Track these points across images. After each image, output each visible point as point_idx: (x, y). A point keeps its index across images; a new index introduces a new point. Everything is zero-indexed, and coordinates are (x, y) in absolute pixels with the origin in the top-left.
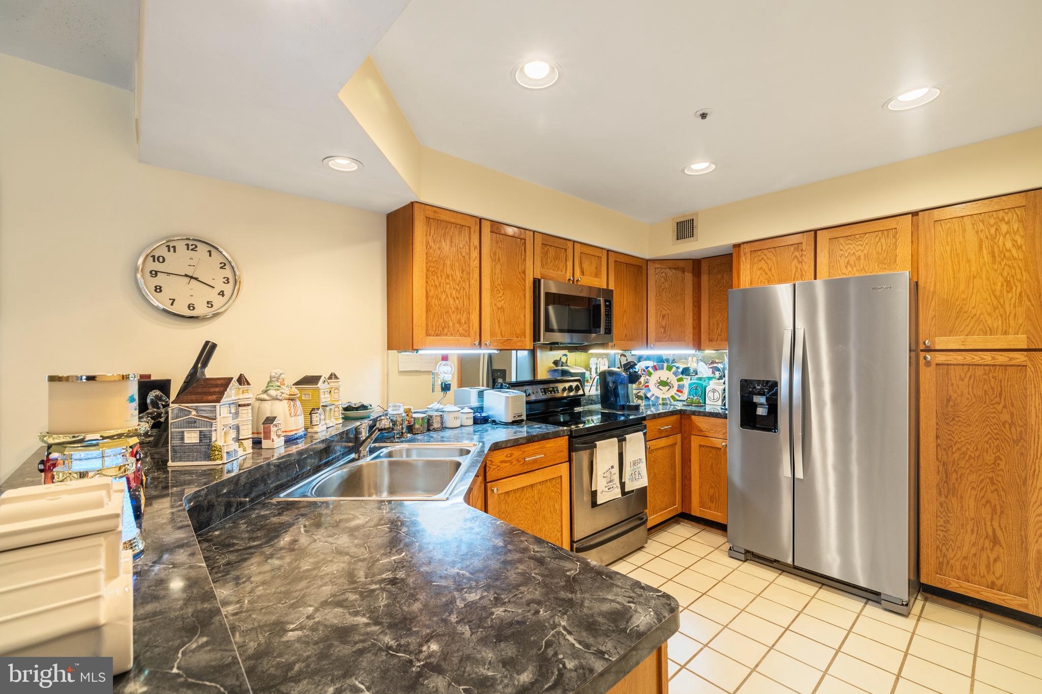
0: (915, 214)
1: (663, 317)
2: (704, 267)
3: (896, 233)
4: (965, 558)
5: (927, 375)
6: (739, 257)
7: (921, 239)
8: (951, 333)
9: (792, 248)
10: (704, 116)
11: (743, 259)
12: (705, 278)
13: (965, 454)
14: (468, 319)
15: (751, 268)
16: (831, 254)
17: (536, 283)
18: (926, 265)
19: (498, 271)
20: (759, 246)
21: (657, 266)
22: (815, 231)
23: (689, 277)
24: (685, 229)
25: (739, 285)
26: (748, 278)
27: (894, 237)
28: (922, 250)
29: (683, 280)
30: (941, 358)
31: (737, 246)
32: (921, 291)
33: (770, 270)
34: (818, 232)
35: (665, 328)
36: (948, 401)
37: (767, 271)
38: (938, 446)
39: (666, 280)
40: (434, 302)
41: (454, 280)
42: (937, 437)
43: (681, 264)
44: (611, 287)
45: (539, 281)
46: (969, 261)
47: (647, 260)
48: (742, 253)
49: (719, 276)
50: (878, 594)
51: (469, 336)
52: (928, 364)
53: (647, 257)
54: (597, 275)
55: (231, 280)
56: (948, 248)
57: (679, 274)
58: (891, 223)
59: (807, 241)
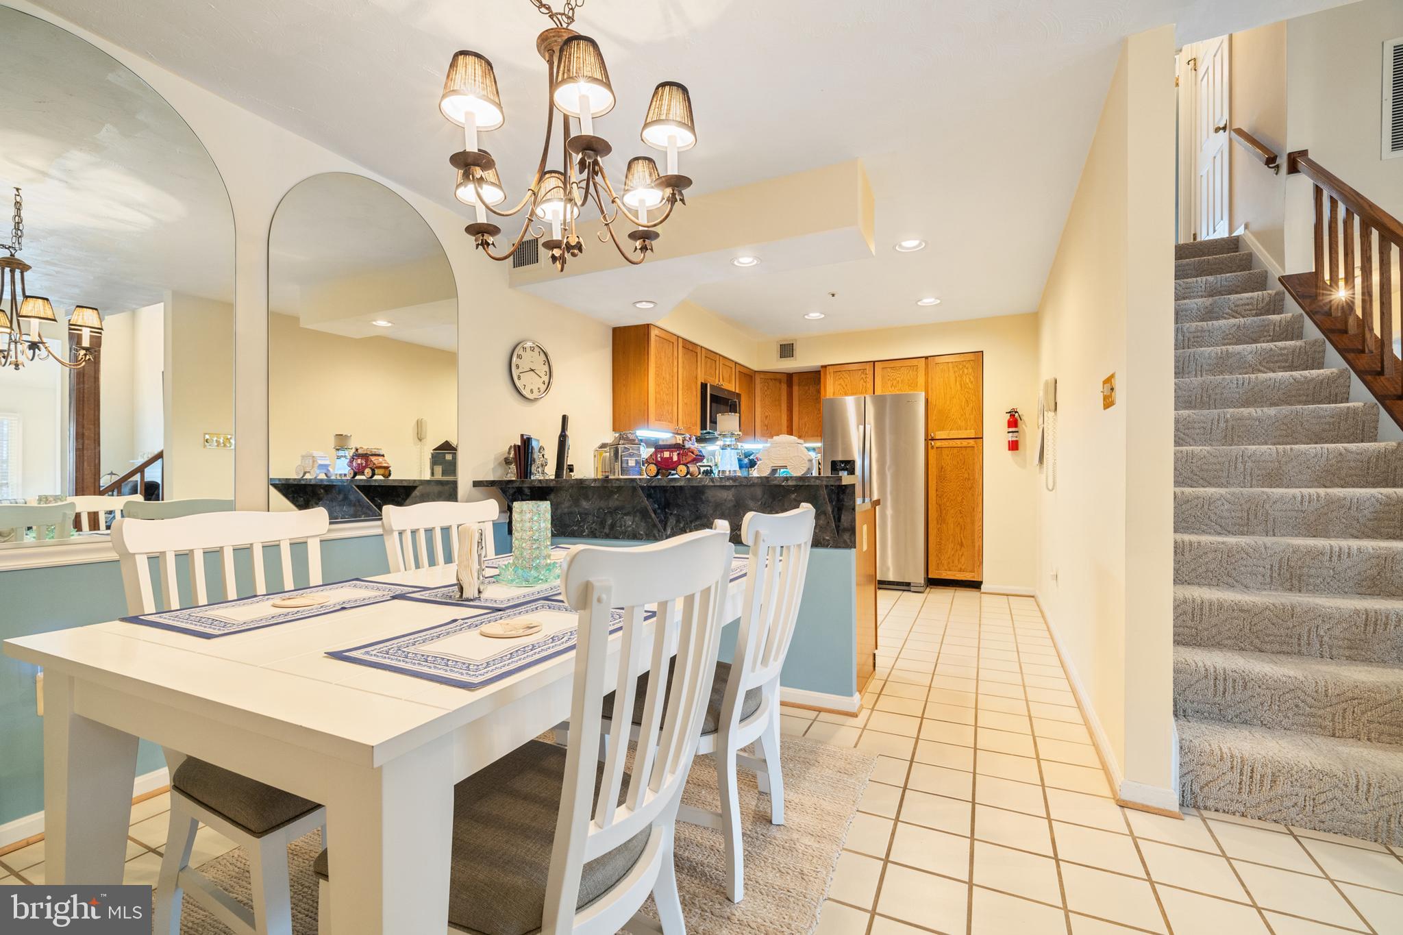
0: (927, 358)
1: (766, 417)
2: (795, 379)
3: (917, 368)
4: (949, 558)
5: (932, 453)
6: (825, 374)
7: (930, 375)
8: (943, 429)
9: (860, 372)
10: (833, 295)
11: (828, 376)
12: (795, 388)
13: (948, 498)
14: (672, 410)
15: (834, 384)
16: (883, 377)
17: (704, 386)
18: (932, 389)
19: (685, 376)
20: (839, 368)
21: (762, 376)
22: (874, 362)
23: (784, 387)
24: (787, 350)
25: (825, 395)
26: (832, 391)
27: (916, 371)
28: (930, 379)
29: (780, 389)
30: (938, 444)
31: (825, 367)
32: (929, 404)
33: (846, 385)
34: (876, 363)
35: (767, 426)
36: (942, 468)
37: (844, 386)
38: (937, 495)
39: (768, 389)
40: (658, 396)
41: (666, 381)
42: (937, 490)
43: (778, 376)
44: (737, 391)
45: (706, 385)
46: (951, 388)
47: (755, 371)
48: (828, 373)
49: (807, 388)
50: (908, 584)
51: (672, 422)
52: (932, 447)
53: (756, 369)
54: (730, 382)
55: (548, 373)
56: (942, 380)
57: (778, 384)
58: (915, 362)
59: (869, 368)
